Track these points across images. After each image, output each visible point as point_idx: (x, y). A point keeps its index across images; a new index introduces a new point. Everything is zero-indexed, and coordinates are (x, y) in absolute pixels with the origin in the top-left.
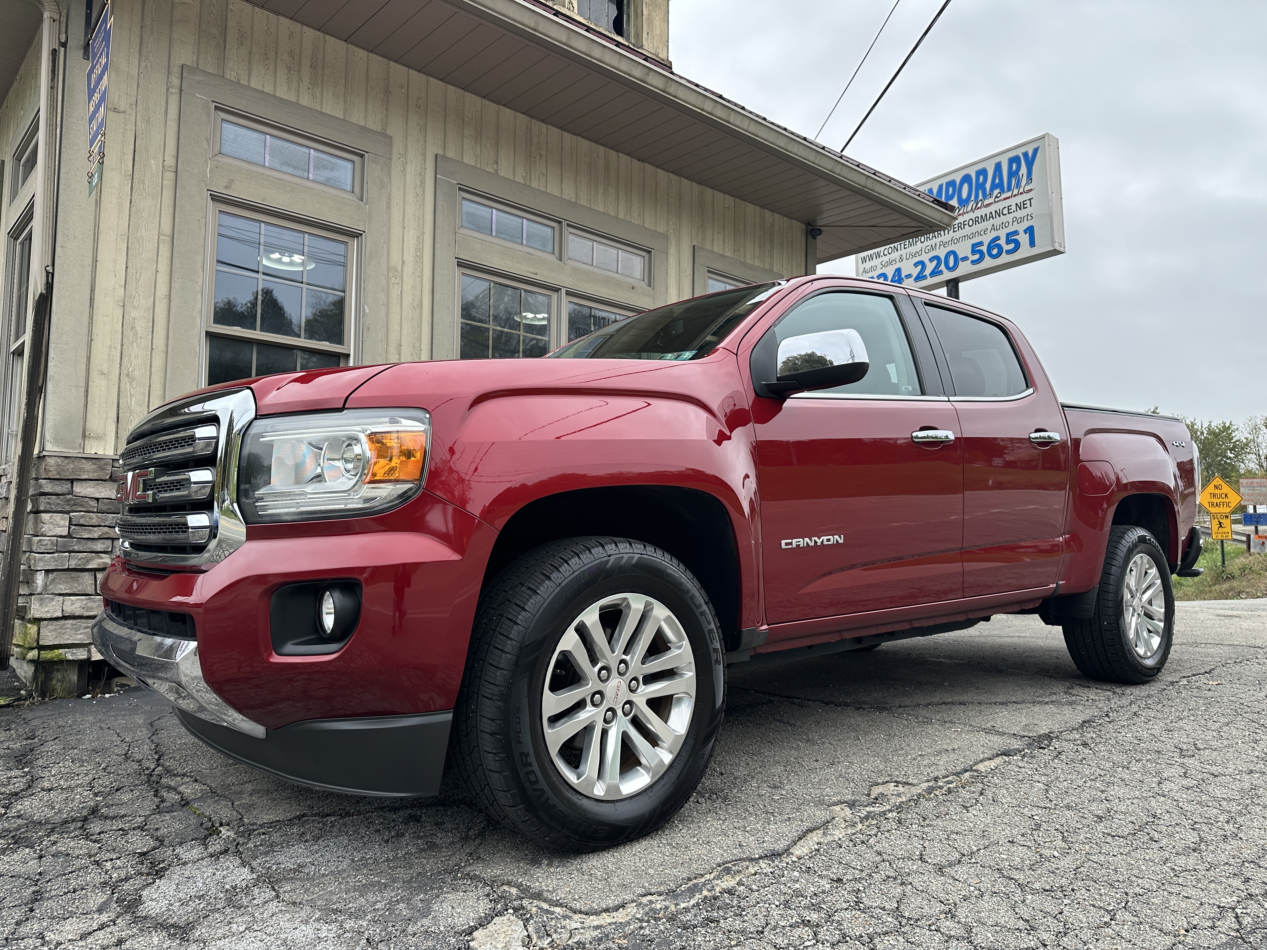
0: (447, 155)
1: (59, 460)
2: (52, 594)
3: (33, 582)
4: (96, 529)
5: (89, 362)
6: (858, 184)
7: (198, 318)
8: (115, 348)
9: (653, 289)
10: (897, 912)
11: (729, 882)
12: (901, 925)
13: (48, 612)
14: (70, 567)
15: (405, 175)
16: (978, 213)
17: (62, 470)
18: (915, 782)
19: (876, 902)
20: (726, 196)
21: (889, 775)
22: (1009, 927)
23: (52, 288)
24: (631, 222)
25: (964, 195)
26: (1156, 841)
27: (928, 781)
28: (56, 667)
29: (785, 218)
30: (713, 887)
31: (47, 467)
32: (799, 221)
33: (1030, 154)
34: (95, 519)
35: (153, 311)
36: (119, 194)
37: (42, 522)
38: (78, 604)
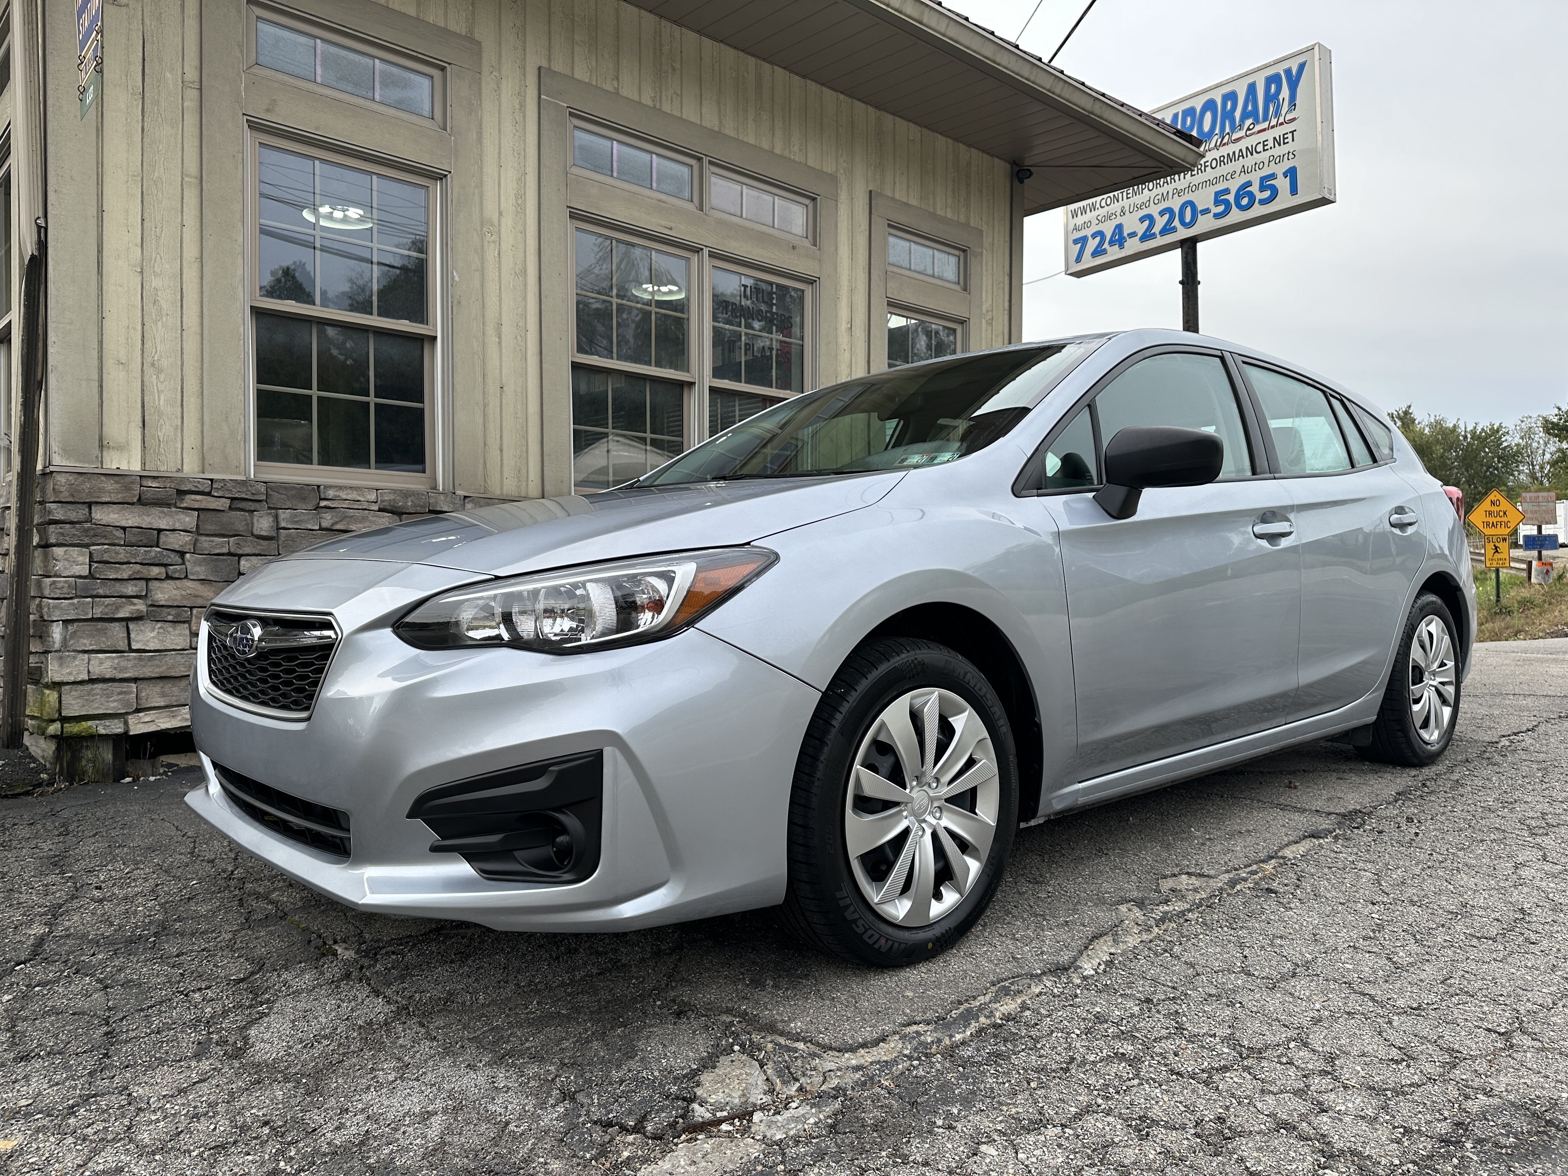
0: (553, 68)
1: (71, 478)
2: (74, 651)
3: (48, 636)
4: (124, 566)
5: (102, 348)
6: (1083, 109)
7: (240, 289)
8: (134, 329)
9: (819, 249)
10: (1230, 1040)
11: (1009, 1006)
12: (1241, 1057)
13: (70, 674)
14: (95, 616)
15: (500, 95)
16: (1224, 151)
17: (77, 491)
18: (1212, 872)
19: (1202, 1028)
20: (911, 124)
21: (1177, 865)
22: (1380, 1057)
23: (46, 248)
24: (790, 159)
25: (1206, 127)
26: (1533, 943)
27: (1227, 872)
28: (85, 744)
29: (985, 155)
30: (992, 1012)
31: (57, 487)
32: (1002, 159)
33: (1294, 72)
34: (122, 554)
35: (181, 278)
36: (126, 119)
37: (54, 559)
38: (107, 664)
